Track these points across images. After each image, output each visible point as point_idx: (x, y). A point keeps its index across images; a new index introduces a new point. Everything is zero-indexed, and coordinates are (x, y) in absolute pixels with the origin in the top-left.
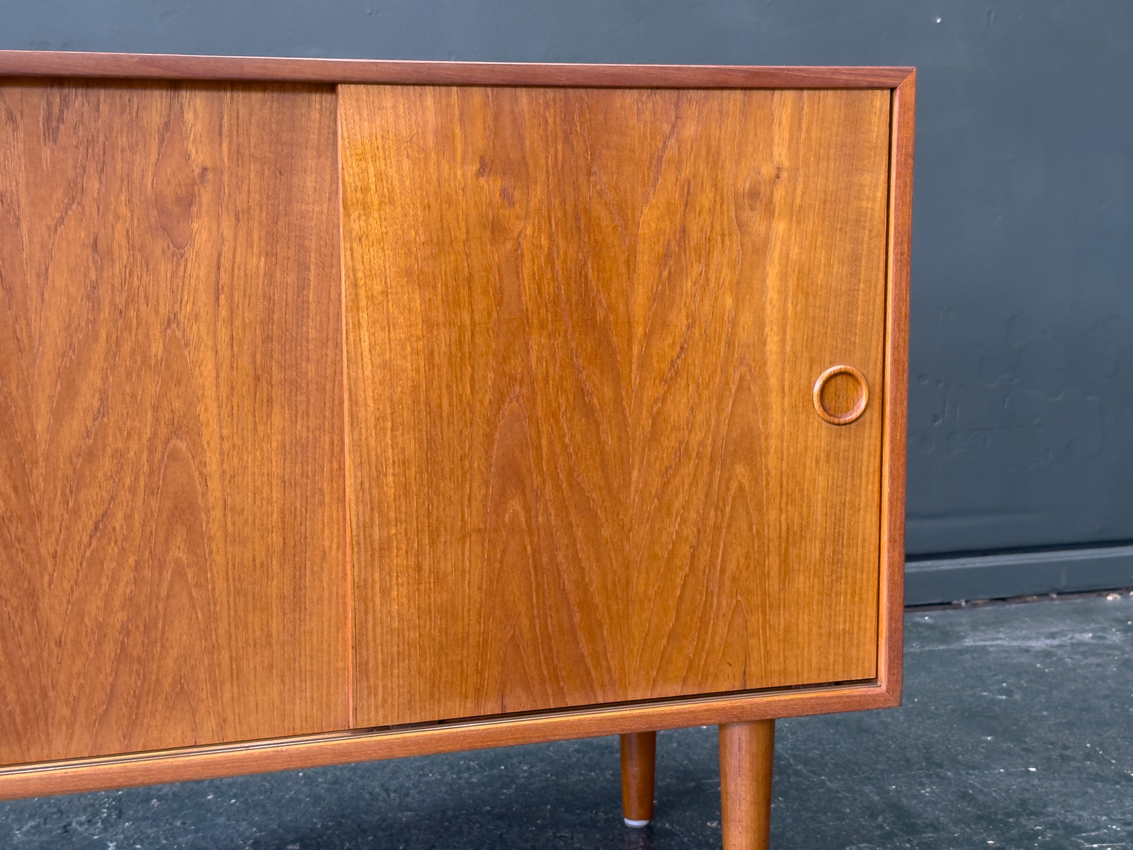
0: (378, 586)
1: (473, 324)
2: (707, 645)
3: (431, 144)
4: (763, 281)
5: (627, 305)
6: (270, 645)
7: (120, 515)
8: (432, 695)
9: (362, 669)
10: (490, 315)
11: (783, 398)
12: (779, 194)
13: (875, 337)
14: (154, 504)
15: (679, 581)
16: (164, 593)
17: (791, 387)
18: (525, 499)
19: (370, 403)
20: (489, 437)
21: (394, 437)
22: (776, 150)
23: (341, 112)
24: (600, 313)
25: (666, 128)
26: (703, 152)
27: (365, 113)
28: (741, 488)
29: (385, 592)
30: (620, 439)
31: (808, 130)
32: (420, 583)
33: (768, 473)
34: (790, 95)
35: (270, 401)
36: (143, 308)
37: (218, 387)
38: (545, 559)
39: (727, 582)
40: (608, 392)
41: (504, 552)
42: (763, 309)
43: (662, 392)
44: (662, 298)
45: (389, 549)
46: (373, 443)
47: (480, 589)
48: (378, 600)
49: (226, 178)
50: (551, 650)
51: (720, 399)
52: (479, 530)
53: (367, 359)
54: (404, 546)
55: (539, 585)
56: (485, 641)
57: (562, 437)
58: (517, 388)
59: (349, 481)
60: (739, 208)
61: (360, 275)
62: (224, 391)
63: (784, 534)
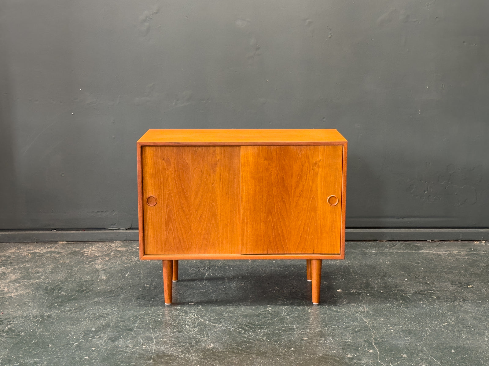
0: (246, 230)
1: (263, 186)
2: (306, 245)
3: (256, 155)
4: (317, 179)
5: (291, 183)
6: (228, 238)
7: (204, 215)
8: (255, 250)
9: (243, 244)
10: (266, 184)
11: (321, 200)
12: (320, 164)
13: (340, 190)
14: (209, 214)
15: (301, 233)
16: (211, 228)
17: (323, 199)
18: (272, 216)
19: (245, 199)
20: (266, 205)
21: (249, 205)
22: (320, 156)
23: (241, 150)
24: (286, 185)
25: (299, 152)
26: (306, 156)
27: (245, 150)
28: (313, 217)
29: (247, 231)
30: (290, 207)
31: (326, 153)
32: (253, 230)
33: (318, 214)
34: (323, 146)
35: (228, 197)
36: (209, 181)
37: (220, 195)
38: (276, 227)
39: (310, 234)
40: (287, 198)
41: (268, 225)
42: (317, 184)
43: (298, 199)
44: (298, 182)
45: (248, 224)
46: (245, 205)
47: (264, 231)
48: (246, 232)
49: (222, 161)
50: (276, 243)
51: (309, 200)
52: (264, 221)
53: (244, 191)
54: (250, 223)
55: (274, 232)
56: (265, 241)
57: (279, 206)
58: (271, 197)
59: (241, 211)
60: (313, 166)
61: (244, 177)
62: (221, 195)
63: (321, 225)
